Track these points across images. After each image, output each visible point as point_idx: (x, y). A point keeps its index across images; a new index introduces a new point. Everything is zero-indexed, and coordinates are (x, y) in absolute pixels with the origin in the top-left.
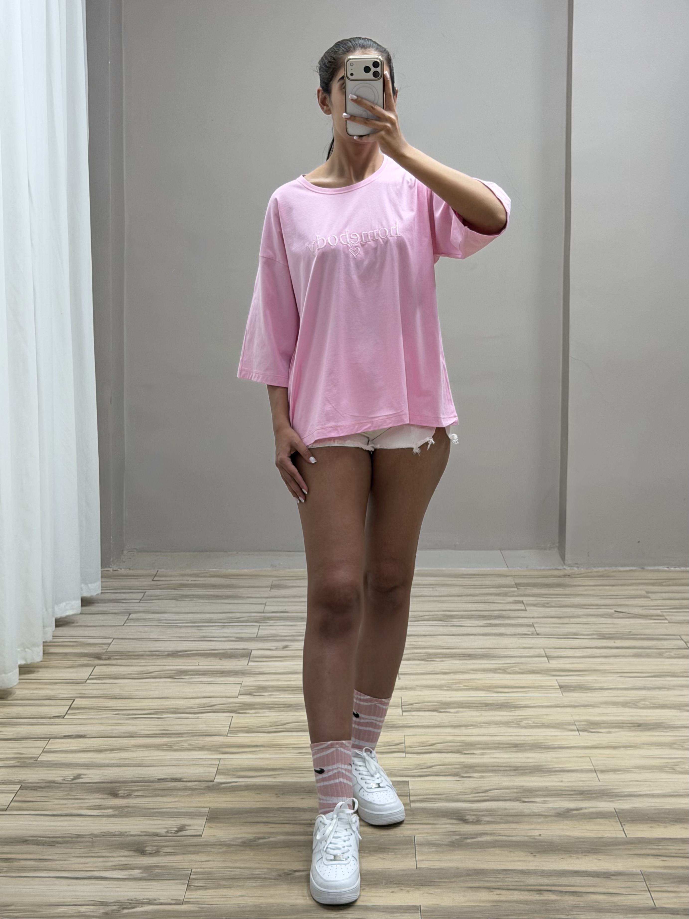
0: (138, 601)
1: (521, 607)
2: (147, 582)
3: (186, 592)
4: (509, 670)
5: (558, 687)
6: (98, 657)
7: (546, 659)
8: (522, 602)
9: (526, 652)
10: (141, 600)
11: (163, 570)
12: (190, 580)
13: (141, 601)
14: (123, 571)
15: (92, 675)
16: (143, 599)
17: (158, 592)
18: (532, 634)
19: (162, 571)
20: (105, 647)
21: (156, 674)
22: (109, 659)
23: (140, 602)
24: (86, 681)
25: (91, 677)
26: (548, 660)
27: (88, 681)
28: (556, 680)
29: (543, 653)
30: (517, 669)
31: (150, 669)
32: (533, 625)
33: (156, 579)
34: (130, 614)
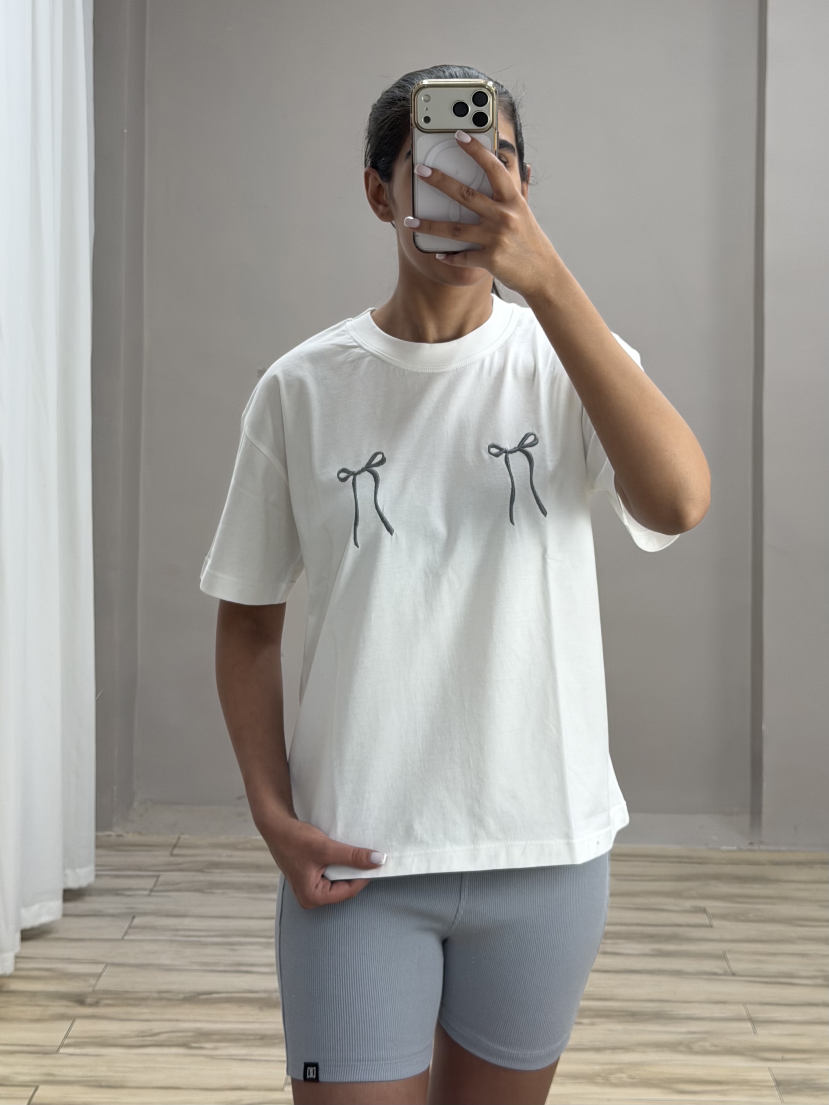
0: (147, 893)
1: (703, 919)
2: (161, 857)
3: (217, 876)
4: (696, 1047)
5: (773, 1084)
6: (80, 1000)
7: (749, 1025)
8: (703, 911)
9: (717, 1011)
10: (151, 891)
11: (186, 836)
12: (223, 855)
13: (153, 894)
14: (130, 838)
15: (70, 1038)
16: (155, 889)
17: (176, 876)
18: (725, 974)
19: (185, 838)
20: (92, 981)
21: (163, 1037)
22: (96, 1004)
23: (149, 895)
24: (58, 1050)
25: (67, 1041)
26: (754, 1028)
27: (62, 1050)
28: (770, 1069)
29: (744, 1013)
30: (707, 1045)
31: (156, 1027)
32: (722, 957)
33: (176, 851)
34: (134, 917)
